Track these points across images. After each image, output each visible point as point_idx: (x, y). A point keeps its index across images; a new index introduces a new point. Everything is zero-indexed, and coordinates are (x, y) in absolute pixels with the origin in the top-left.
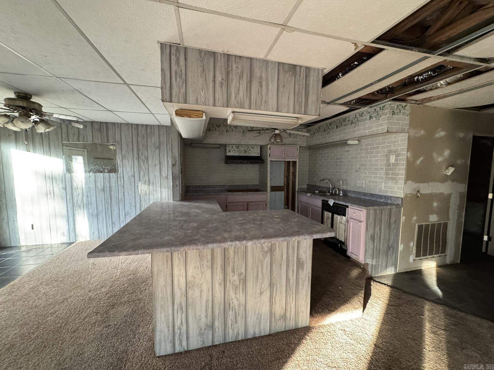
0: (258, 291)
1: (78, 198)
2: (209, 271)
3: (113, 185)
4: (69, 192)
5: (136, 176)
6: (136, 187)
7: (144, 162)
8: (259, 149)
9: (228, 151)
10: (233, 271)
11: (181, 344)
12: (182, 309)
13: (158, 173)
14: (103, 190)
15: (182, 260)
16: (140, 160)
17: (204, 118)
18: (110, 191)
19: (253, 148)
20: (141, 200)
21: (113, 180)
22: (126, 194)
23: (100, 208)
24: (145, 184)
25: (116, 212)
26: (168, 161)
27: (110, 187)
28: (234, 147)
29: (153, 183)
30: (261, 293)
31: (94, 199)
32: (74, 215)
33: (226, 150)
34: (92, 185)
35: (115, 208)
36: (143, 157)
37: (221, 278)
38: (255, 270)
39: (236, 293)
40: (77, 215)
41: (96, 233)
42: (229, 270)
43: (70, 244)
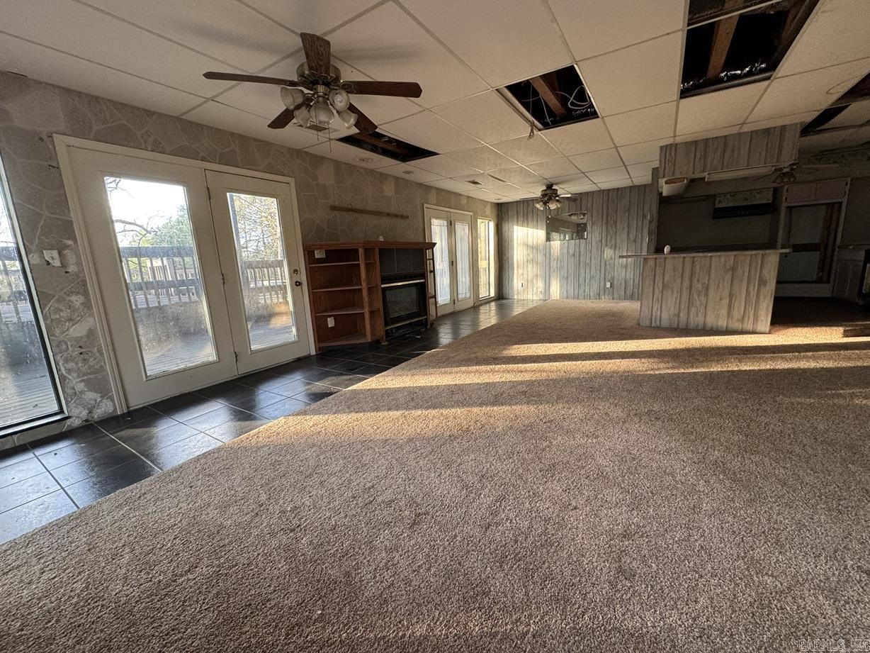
0: (719, 298)
1: (554, 264)
2: (680, 279)
3: (582, 250)
4: (548, 258)
5: (603, 241)
6: (602, 252)
7: (612, 226)
8: (771, 193)
9: (717, 202)
10: (698, 281)
11: (655, 322)
12: (658, 300)
13: (625, 236)
14: (574, 255)
15: (662, 271)
16: (609, 224)
17: (685, 181)
18: (579, 255)
19: (760, 193)
20: (606, 265)
21: (583, 246)
22: (593, 259)
23: (570, 270)
24: (611, 248)
25: (582, 276)
26: (637, 223)
27: (580, 252)
28: (728, 196)
29: (619, 248)
30: (721, 299)
31: (565, 263)
32: (550, 277)
33: (715, 201)
34: (565, 251)
35: (582, 272)
36: (612, 221)
37: (688, 284)
38: (717, 282)
39: (699, 296)
40: (552, 278)
41: (565, 293)
42: (695, 280)
43: (546, 300)
